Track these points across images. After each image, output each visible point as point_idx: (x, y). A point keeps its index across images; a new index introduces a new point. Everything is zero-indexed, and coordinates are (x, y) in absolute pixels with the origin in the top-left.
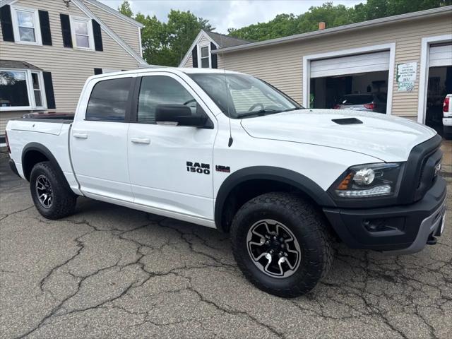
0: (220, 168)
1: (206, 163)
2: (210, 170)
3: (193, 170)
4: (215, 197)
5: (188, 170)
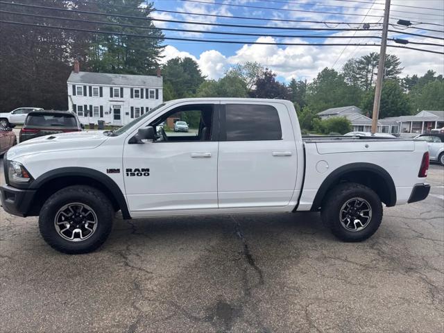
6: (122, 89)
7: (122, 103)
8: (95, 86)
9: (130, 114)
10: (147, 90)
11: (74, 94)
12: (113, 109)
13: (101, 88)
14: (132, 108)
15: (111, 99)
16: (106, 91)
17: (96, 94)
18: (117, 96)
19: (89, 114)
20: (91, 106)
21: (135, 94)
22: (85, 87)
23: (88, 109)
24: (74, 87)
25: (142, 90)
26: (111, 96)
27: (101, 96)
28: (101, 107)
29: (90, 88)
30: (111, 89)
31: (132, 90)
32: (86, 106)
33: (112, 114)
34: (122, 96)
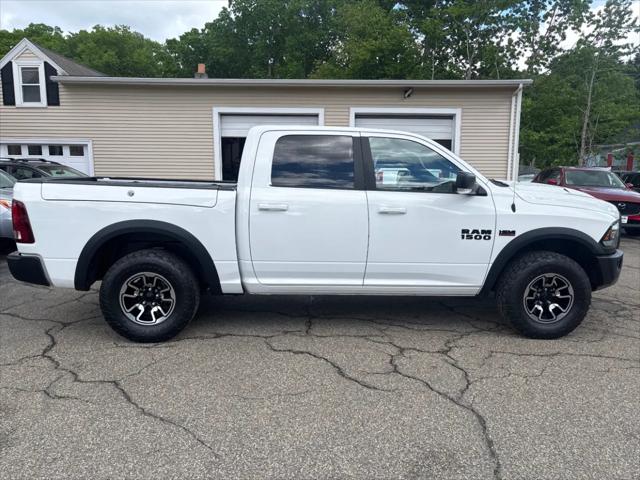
0: (504, 233)
1: (486, 229)
2: (492, 235)
3: (470, 237)
4: (492, 261)
5: (463, 237)
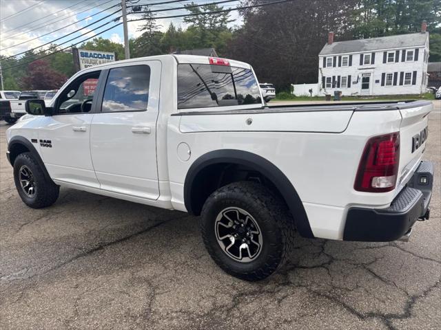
6: (373, 54)
7: (372, 70)
8: (346, 55)
9: (380, 81)
10: (404, 51)
11: (324, 66)
12: (361, 77)
13: (351, 57)
14: (383, 75)
15: (361, 67)
16: (356, 59)
17: (345, 63)
18: (367, 63)
19: (336, 85)
20: (339, 77)
21: (389, 58)
22: (335, 58)
23: (336, 80)
24: (325, 59)
25: (398, 52)
26: (361, 64)
27: (350, 65)
28: (350, 77)
29: (340, 58)
30: (362, 56)
31: (385, 53)
32: (334, 77)
33: (360, 83)
34: (373, 63)
